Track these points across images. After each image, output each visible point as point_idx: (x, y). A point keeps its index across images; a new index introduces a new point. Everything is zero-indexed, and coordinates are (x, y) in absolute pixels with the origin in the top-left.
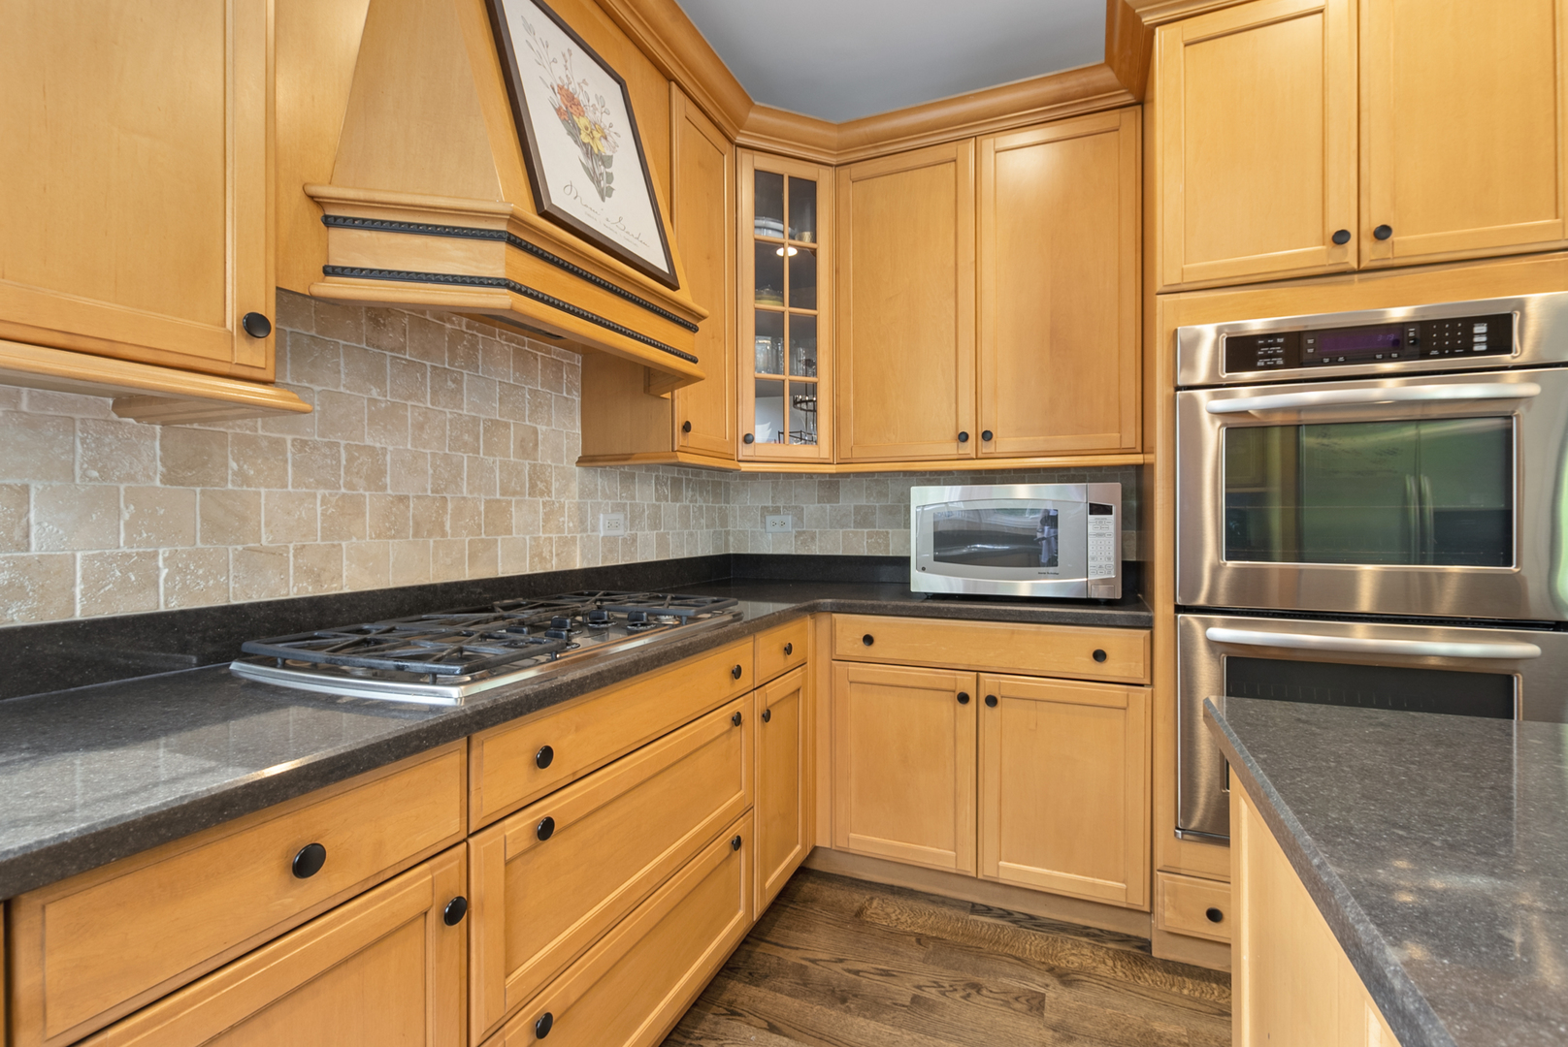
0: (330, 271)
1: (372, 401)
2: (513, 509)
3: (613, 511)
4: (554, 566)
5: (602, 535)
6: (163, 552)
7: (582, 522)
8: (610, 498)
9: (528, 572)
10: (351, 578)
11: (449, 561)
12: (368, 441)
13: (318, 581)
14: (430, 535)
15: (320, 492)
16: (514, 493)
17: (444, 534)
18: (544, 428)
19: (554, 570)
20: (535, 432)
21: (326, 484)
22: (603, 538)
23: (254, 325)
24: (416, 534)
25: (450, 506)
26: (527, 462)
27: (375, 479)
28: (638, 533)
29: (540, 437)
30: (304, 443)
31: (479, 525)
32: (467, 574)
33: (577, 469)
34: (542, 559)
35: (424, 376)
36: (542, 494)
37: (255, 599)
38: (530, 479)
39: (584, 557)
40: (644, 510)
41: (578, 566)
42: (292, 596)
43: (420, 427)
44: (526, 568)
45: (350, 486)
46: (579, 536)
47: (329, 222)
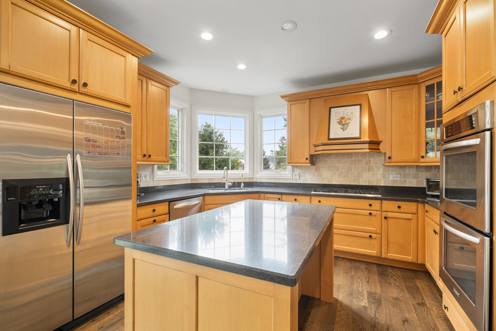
0: (315, 151)
1: (337, 160)
2: (364, 174)
3: (396, 174)
4: (375, 184)
5: (391, 179)
6: (315, 178)
7: (384, 176)
8: (394, 172)
9: (367, 185)
10: (334, 182)
11: (350, 181)
12: (337, 165)
13: (330, 182)
14: (346, 177)
15: (330, 172)
16: (364, 171)
17: (349, 177)
18: (372, 159)
19: (375, 185)
20: (370, 160)
21: (331, 171)
22: (391, 180)
23: (307, 159)
24: (344, 177)
25: (350, 173)
26: (367, 166)
27: (338, 170)
28: (407, 180)
29: (371, 161)
30: (328, 166)
31: (356, 177)
32: (353, 184)
33: (383, 166)
34: (371, 183)
35: (345, 155)
36: (371, 171)
37: (323, 183)
38: (368, 169)
39: (384, 183)
40: (410, 174)
41: (383, 185)
42: (327, 183)
43: (345, 162)
44: (367, 184)
45: (334, 171)
46: (383, 179)
47: (315, 147)
